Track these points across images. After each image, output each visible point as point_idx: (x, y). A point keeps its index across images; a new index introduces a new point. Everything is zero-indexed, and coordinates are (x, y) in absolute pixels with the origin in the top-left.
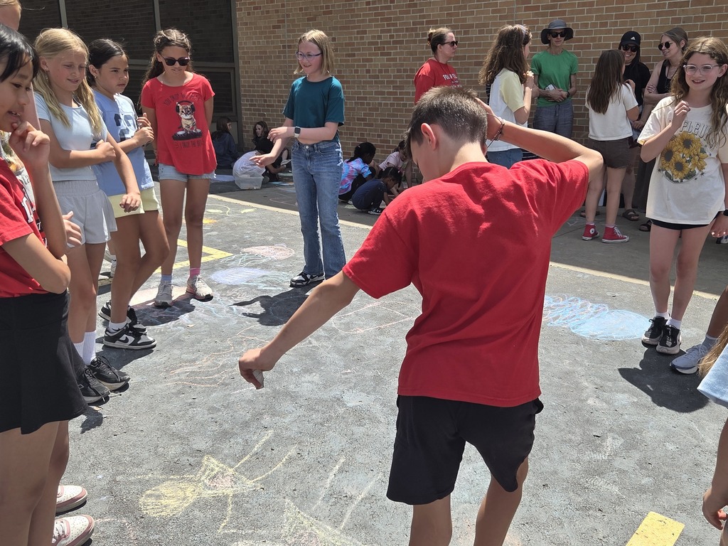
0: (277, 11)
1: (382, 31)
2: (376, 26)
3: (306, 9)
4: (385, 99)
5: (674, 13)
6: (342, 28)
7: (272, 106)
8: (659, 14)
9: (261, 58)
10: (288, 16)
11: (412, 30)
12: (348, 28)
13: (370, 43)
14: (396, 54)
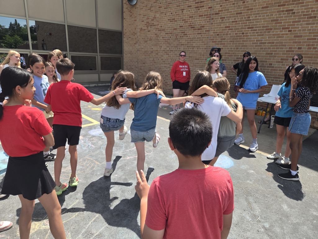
0: (136, 39)
1: (167, 47)
2: (165, 45)
3: (144, 38)
4: (167, 69)
5: (261, 46)
6: (155, 45)
7: (133, 69)
8: (256, 46)
9: (130, 53)
10: (139, 40)
11: (176, 47)
12: (156, 45)
13: (163, 51)
14: (171, 54)
